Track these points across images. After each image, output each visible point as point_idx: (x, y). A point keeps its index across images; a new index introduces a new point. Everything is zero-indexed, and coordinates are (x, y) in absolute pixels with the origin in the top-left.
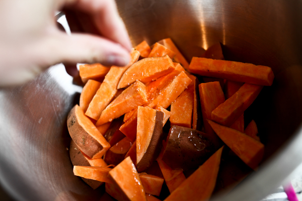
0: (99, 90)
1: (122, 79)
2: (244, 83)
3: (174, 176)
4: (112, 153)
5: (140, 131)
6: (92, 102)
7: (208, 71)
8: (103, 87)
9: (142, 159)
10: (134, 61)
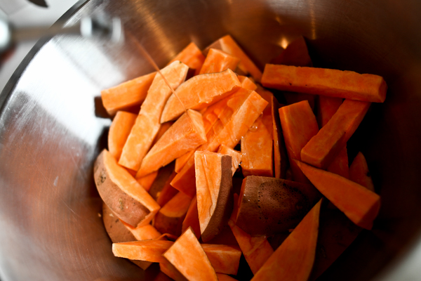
0: (135, 126)
1: (166, 109)
2: (344, 99)
3: (255, 247)
4: (164, 217)
5: (200, 188)
6: (126, 146)
7: (291, 84)
8: (140, 122)
9: (207, 227)
10: (180, 79)
